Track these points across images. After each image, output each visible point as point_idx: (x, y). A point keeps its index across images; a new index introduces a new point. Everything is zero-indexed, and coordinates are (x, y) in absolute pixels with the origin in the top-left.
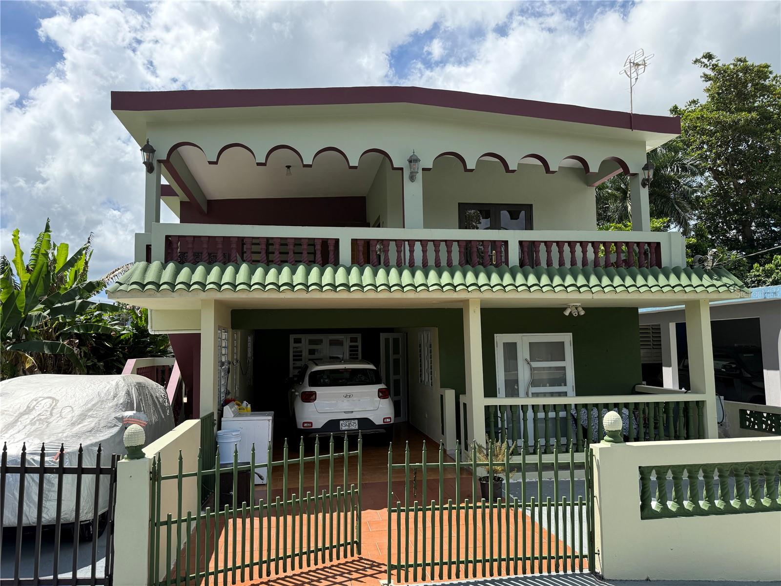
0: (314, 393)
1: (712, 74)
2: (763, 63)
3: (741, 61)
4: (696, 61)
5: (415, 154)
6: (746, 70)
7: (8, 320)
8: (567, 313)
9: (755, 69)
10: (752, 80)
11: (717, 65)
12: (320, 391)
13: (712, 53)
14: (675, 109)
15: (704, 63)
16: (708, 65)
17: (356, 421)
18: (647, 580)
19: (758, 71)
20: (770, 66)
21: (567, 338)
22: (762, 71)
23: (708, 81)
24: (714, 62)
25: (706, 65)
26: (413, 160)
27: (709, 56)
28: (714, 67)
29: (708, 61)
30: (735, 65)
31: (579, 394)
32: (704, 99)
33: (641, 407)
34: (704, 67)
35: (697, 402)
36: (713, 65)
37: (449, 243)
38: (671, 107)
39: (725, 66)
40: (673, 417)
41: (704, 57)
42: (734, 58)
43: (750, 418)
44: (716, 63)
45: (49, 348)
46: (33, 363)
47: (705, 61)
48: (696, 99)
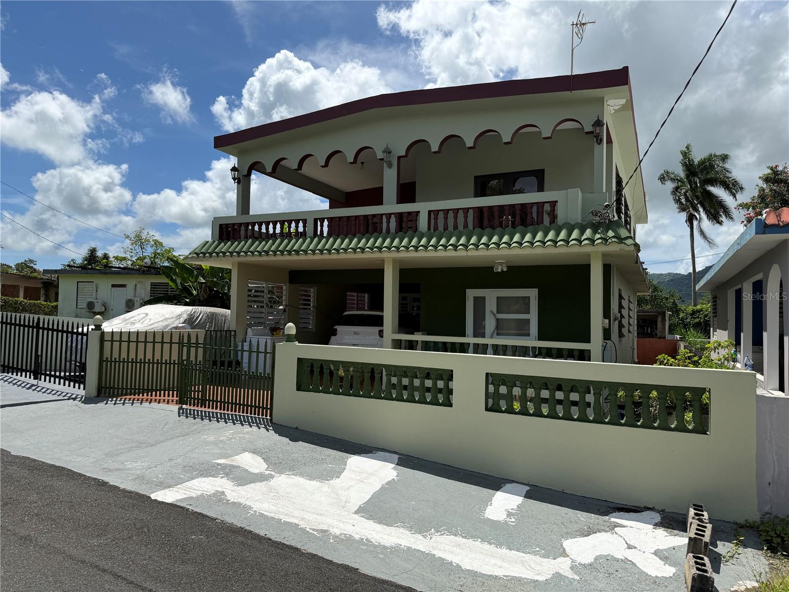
5: (388, 146)
18: (296, 428)
21: (532, 294)
26: (388, 152)
37: (466, 210)
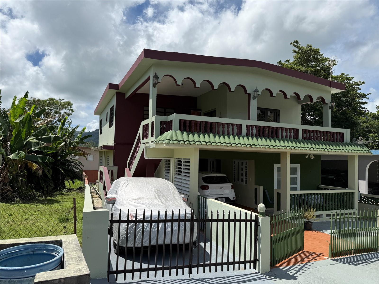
0: (208, 186)
1: (297, 50)
2: (318, 48)
3: (310, 46)
4: (291, 44)
5: (257, 88)
6: (311, 50)
7: (16, 144)
8: (307, 157)
9: (315, 50)
10: (312, 55)
11: (299, 47)
12: (210, 185)
13: (298, 41)
14: (280, 63)
15: (294, 45)
16: (296, 46)
17: (224, 198)
19: (316, 51)
20: (320, 50)
21: (298, 166)
22: (317, 52)
23: (295, 53)
24: (298, 45)
25: (295, 46)
26: (256, 91)
27: (297, 42)
28: (298, 47)
29: (296, 44)
30: (307, 47)
31: (301, 189)
32: (292, 60)
33: (325, 194)
34: (294, 46)
35: (352, 193)
36: (298, 46)
38: (278, 61)
39: (302, 47)
40: (342, 198)
41: (295, 42)
42: (307, 44)
43: (364, 199)
44: (299, 45)
45: (41, 159)
46: (37, 167)
47: (295, 44)
48: (289, 59)
